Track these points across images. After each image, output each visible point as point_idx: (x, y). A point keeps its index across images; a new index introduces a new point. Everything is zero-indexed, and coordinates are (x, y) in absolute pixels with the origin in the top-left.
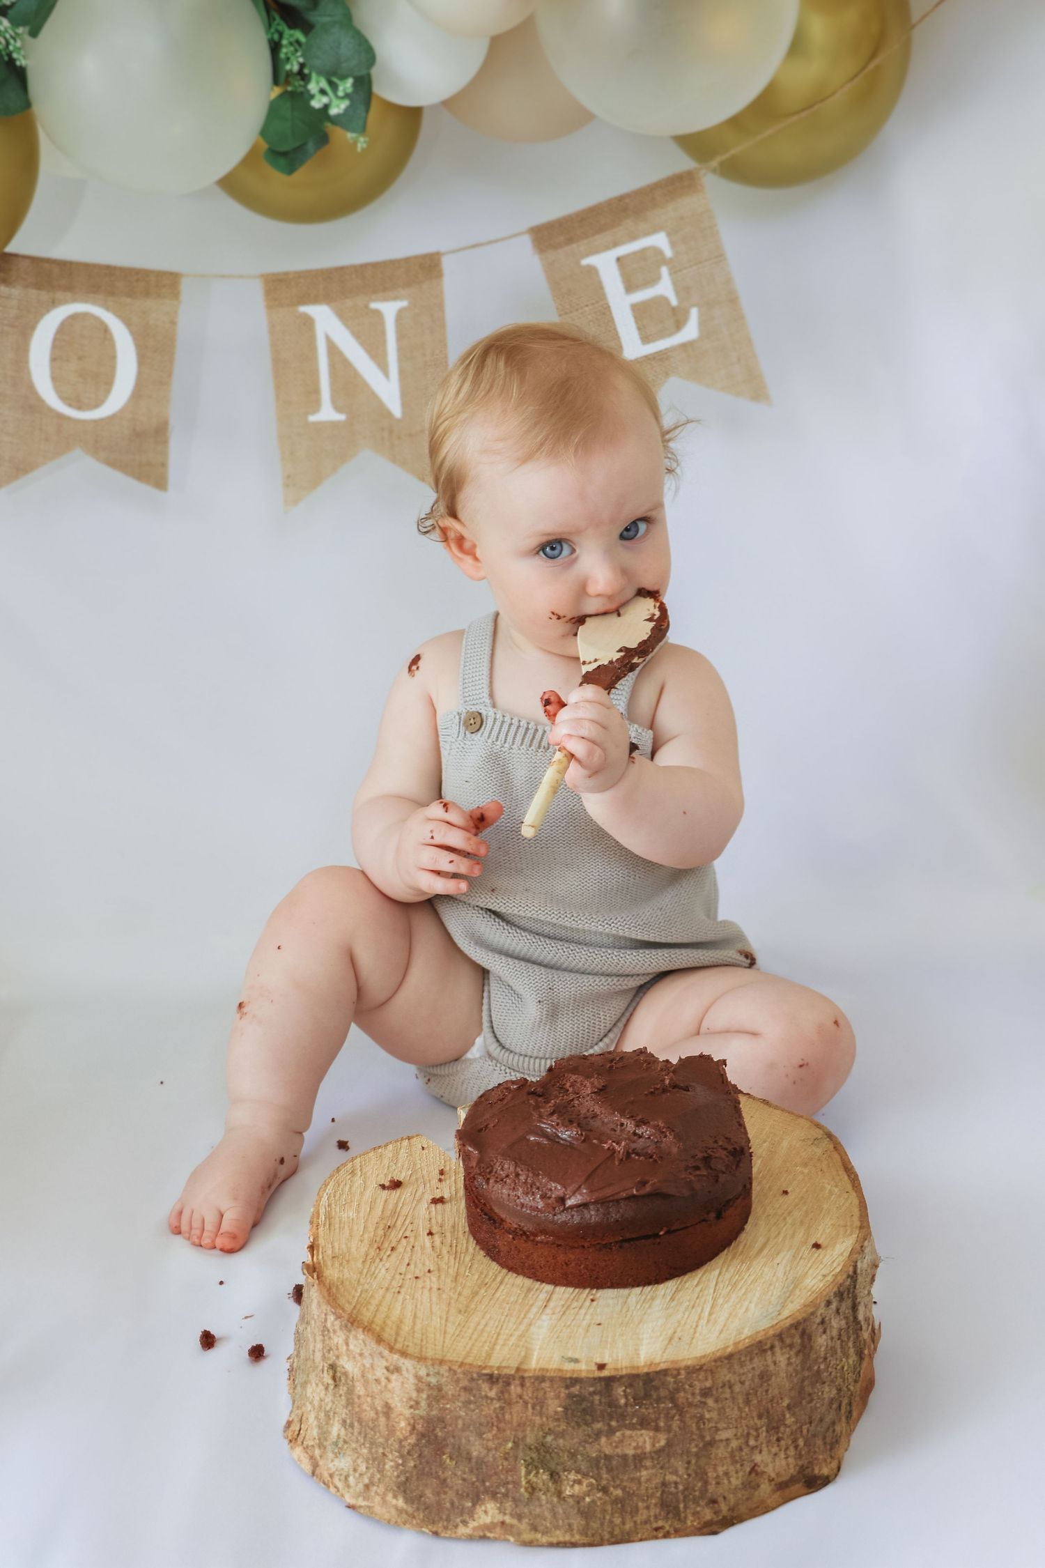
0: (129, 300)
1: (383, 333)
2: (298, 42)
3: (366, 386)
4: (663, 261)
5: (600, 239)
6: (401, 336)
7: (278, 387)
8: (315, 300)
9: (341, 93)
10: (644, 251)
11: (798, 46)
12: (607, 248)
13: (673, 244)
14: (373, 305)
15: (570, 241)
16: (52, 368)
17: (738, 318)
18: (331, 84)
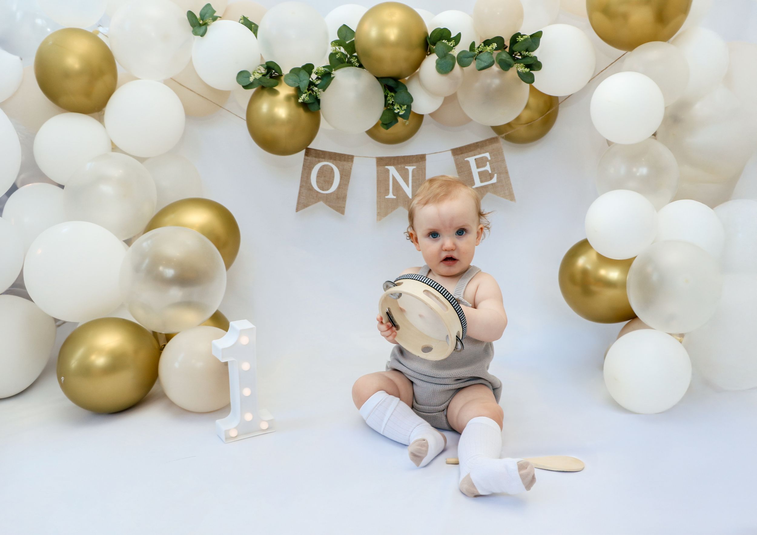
0: (339, 162)
1: (408, 175)
2: (392, 96)
3: (402, 189)
4: (488, 160)
5: (470, 153)
6: (413, 176)
7: (378, 188)
8: (390, 165)
9: (403, 109)
10: (482, 157)
11: (527, 107)
12: (472, 156)
13: (491, 156)
14: (406, 167)
15: (462, 153)
16: (317, 179)
17: (508, 178)
18: (400, 106)
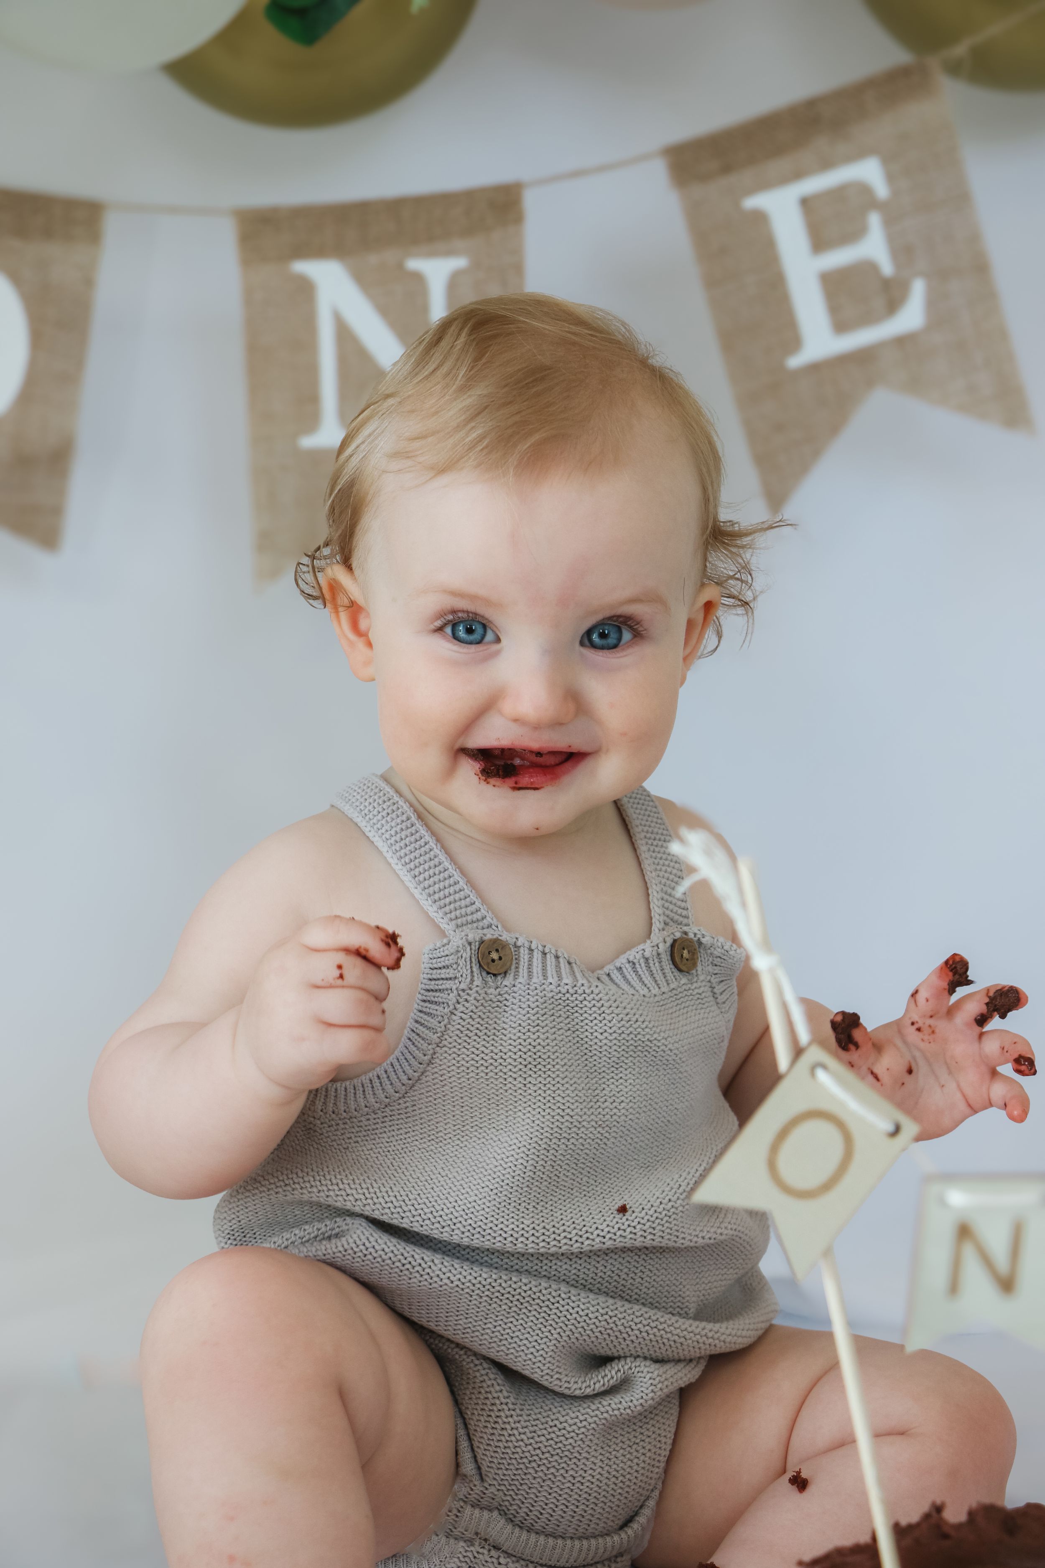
1: (426, 308)
4: (872, 203)
5: (772, 168)
7: (252, 390)
8: (319, 252)
10: (843, 188)
12: (787, 182)
13: (890, 178)
14: (414, 264)
15: (727, 169)
17: (987, 297)
